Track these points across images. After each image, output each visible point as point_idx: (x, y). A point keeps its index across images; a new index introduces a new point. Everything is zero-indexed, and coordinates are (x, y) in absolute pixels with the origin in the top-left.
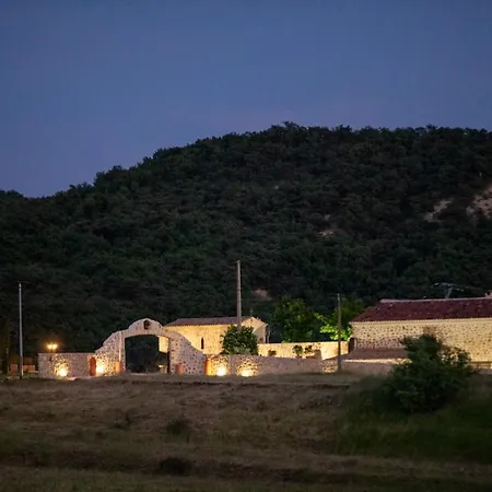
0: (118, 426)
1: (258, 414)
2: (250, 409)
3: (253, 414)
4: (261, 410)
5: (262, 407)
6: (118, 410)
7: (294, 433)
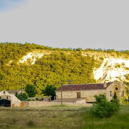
0: (10, 123)
1: (54, 119)
2: (51, 117)
3: (52, 119)
4: (54, 118)
5: (54, 117)
6: (8, 118)
7: (67, 124)
